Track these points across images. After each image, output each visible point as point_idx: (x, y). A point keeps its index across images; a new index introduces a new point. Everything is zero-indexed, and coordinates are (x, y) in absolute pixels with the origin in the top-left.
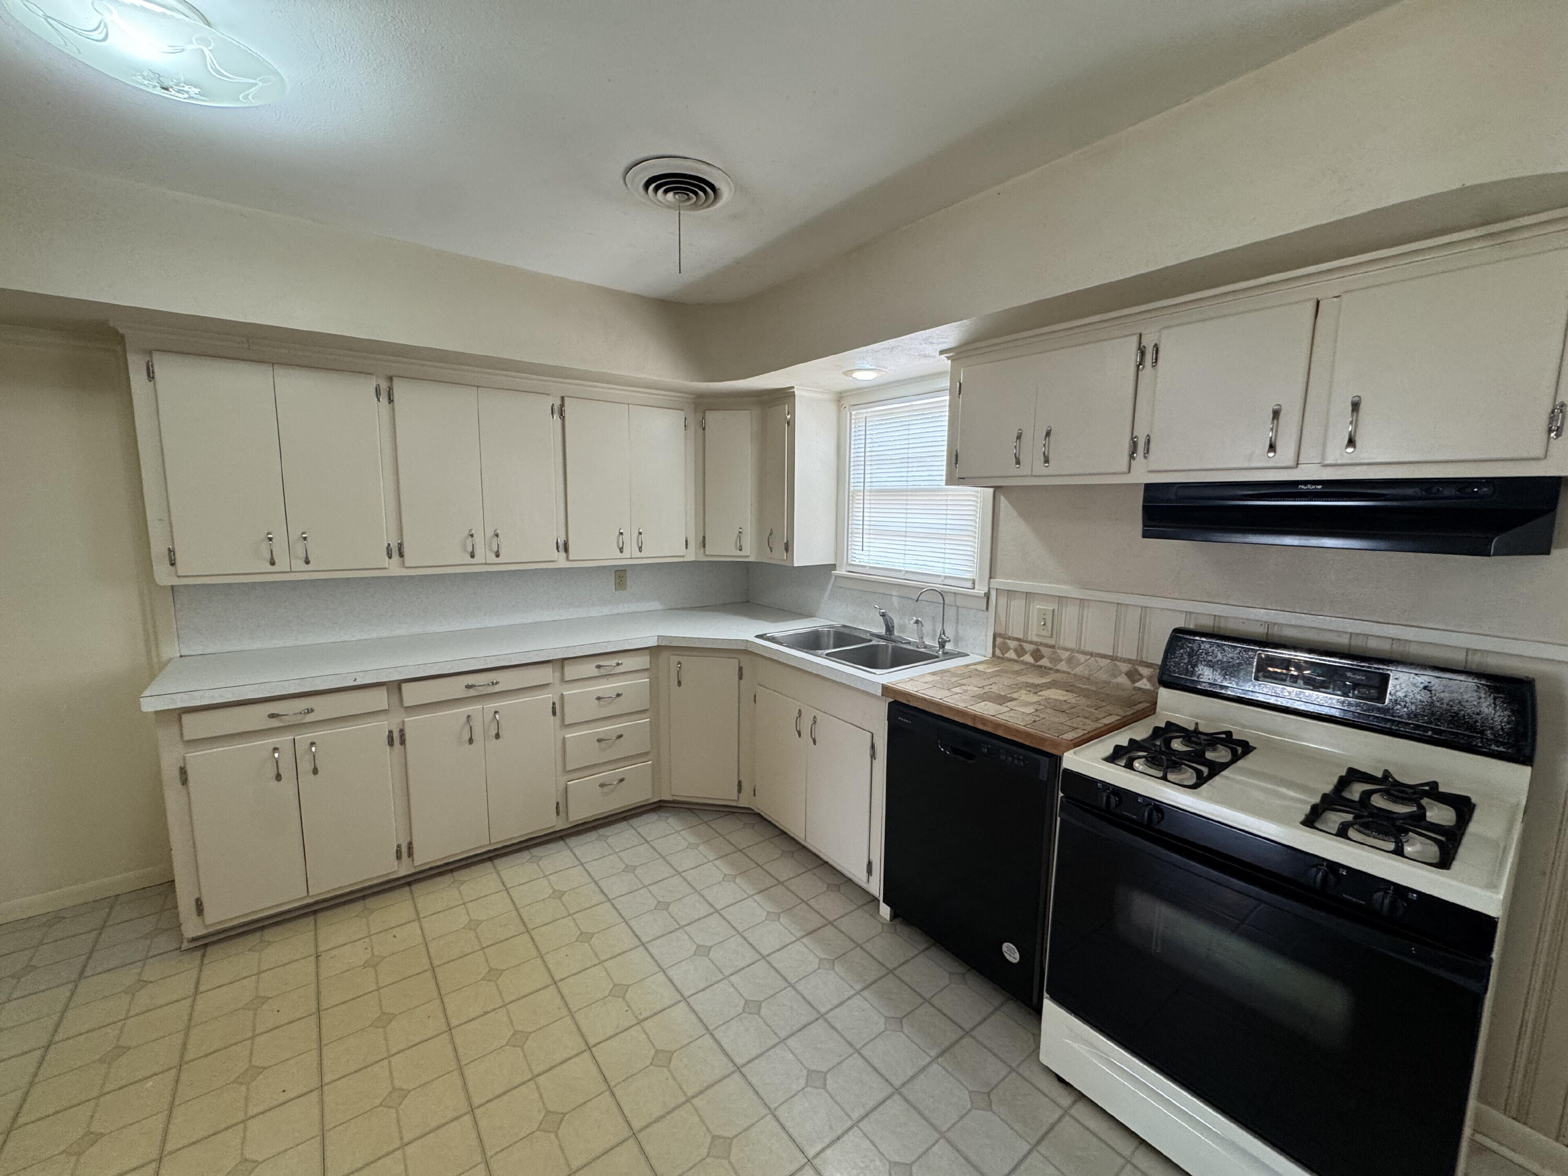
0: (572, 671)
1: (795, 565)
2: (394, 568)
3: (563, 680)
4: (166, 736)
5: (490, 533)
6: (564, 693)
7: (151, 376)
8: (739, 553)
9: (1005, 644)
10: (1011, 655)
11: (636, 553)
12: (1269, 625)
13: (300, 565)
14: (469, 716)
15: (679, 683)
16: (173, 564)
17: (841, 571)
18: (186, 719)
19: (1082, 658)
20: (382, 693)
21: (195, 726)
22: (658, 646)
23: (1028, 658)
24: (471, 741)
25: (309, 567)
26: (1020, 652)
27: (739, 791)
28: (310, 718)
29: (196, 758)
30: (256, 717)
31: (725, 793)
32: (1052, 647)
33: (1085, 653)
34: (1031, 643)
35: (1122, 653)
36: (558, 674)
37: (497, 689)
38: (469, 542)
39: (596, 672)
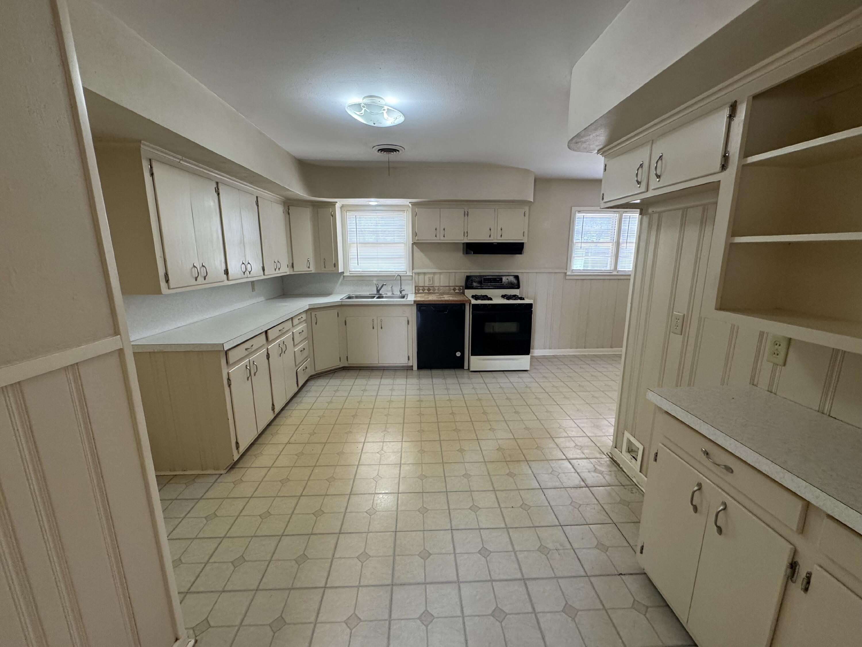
0: (294, 322)
5: (247, 262)
6: (293, 331)
7: (151, 174)
8: (309, 269)
9: (419, 289)
10: (421, 291)
11: (278, 271)
14: (279, 344)
15: (316, 323)
16: (167, 282)
17: (347, 274)
19: (442, 288)
22: (309, 309)
23: (426, 291)
24: (280, 355)
25: (205, 282)
26: (423, 290)
27: (340, 361)
32: (433, 287)
33: (442, 286)
34: (426, 287)
35: (451, 285)
37: (283, 331)
38: (243, 267)
39: (298, 322)
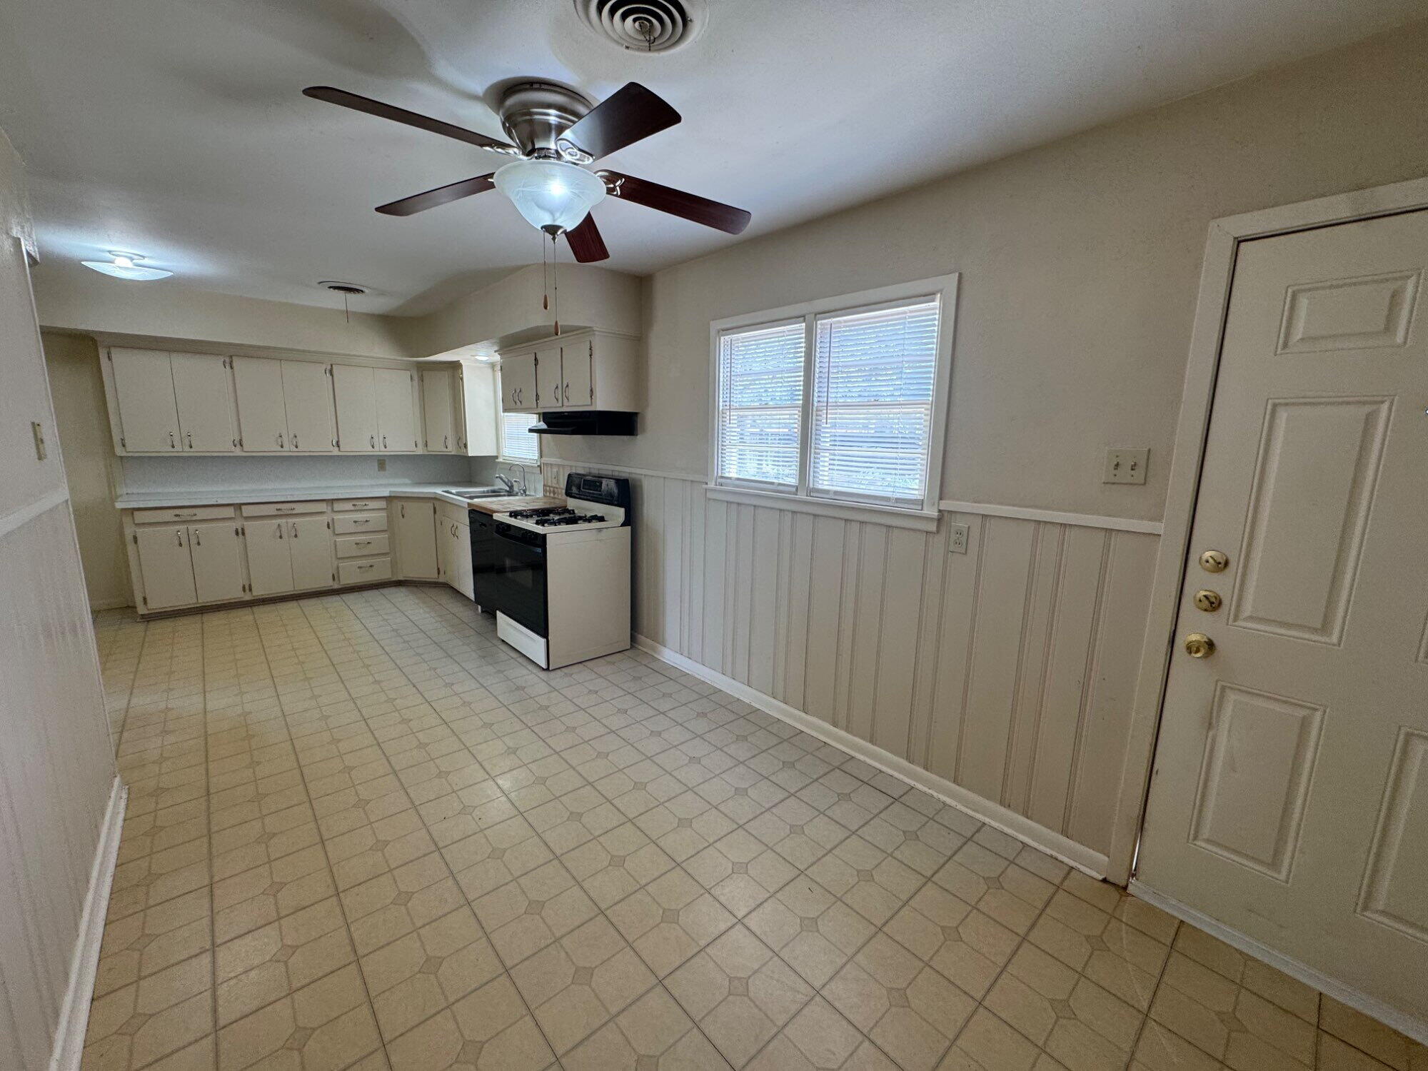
0: (337, 506)
1: (470, 455)
2: (238, 452)
3: (333, 511)
4: (127, 520)
5: (291, 436)
6: (335, 517)
7: (110, 358)
8: (446, 450)
9: (546, 489)
10: (548, 494)
11: (383, 448)
12: (599, 469)
13: (187, 448)
14: (279, 525)
15: (403, 516)
16: (124, 446)
17: (500, 460)
18: (136, 513)
20: (232, 509)
21: (139, 517)
22: (390, 497)
23: (552, 494)
24: (281, 537)
25: (192, 450)
26: (550, 492)
27: (439, 574)
28: (194, 518)
29: (140, 531)
30: (168, 516)
31: (431, 575)
32: (558, 488)
34: (552, 487)
36: (330, 508)
37: (294, 512)
38: (279, 440)
39: (353, 508)
